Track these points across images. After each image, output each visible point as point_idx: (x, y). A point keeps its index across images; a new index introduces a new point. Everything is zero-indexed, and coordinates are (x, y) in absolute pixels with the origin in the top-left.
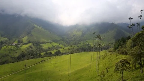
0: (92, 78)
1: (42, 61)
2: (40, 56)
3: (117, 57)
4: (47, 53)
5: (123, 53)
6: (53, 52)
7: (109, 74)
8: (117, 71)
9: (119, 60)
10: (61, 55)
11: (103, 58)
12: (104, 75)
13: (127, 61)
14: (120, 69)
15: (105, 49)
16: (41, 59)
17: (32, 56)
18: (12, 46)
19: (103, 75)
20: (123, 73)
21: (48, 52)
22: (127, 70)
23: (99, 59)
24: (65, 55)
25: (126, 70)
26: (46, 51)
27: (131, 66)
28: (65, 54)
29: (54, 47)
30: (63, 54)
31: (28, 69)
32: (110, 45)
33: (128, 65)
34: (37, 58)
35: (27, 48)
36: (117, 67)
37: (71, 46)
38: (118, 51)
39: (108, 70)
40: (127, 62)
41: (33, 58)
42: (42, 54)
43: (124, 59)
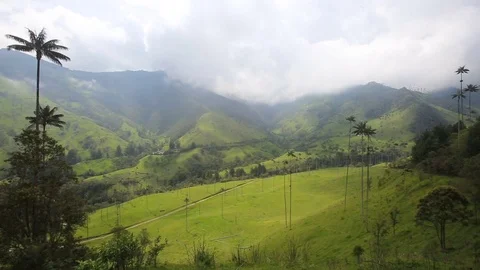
0: (349, 237)
1: (223, 190)
2: (218, 179)
3: (423, 183)
4: (232, 173)
5: (440, 171)
6: (247, 170)
7: (399, 229)
8: (425, 223)
9: (429, 191)
10: (267, 176)
11: (380, 185)
12: (385, 232)
13: (456, 194)
14: (433, 217)
15: (385, 159)
16: (219, 186)
17: (201, 179)
18: (159, 157)
19: (381, 231)
20: (443, 229)
21: (236, 169)
22: (459, 219)
23: (369, 186)
24: (277, 177)
25: (455, 220)
26: (232, 166)
27: (471, 208)
28: (277, 173)
29: (249, 156)
30: (271, 174)
31: (192, 208)
32: (397, 148)
33: (462, 206)
34: (211, 183)
35: (189, 160)
36: (423, 210)
37: (291, 154)
38: (426, 164)
39: (397, 218)
40: (456, 197)
41: (201, 183)
42: (222, 174)
43: (447, 187)
